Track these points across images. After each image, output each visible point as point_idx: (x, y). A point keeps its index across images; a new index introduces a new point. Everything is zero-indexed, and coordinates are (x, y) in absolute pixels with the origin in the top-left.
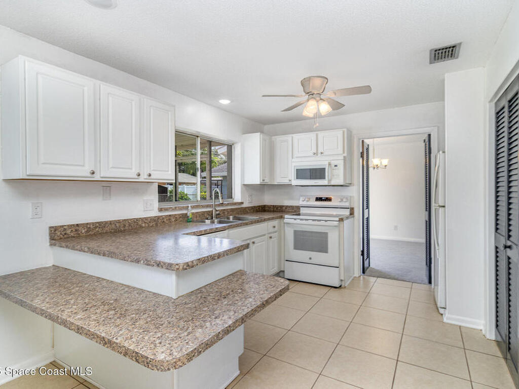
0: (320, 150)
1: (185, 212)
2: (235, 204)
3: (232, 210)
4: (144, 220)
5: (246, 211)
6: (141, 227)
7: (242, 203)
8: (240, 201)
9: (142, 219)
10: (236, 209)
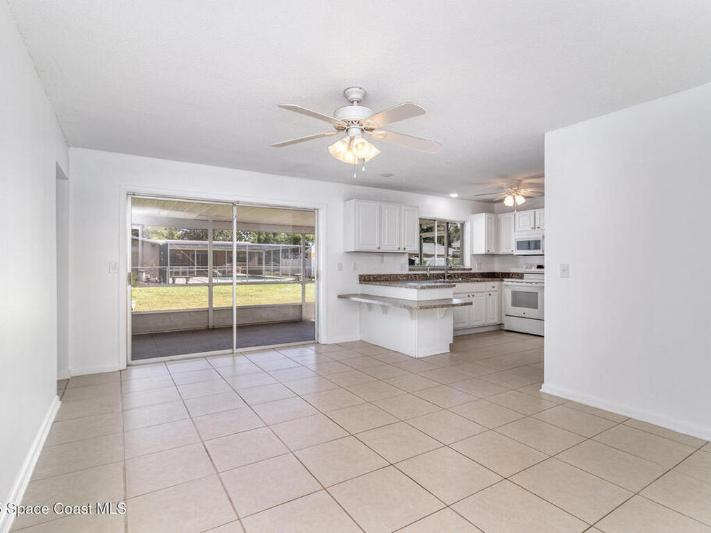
0: (537, 225)
1: (425, 272)
2: (465, 269)
3: (462, 274)
4: (400, 275)
5: (474, 275)
6: (399, 280)
7: (471, 269)
8: (469, 268)
9: (399, 275)
10: (465, 274)
